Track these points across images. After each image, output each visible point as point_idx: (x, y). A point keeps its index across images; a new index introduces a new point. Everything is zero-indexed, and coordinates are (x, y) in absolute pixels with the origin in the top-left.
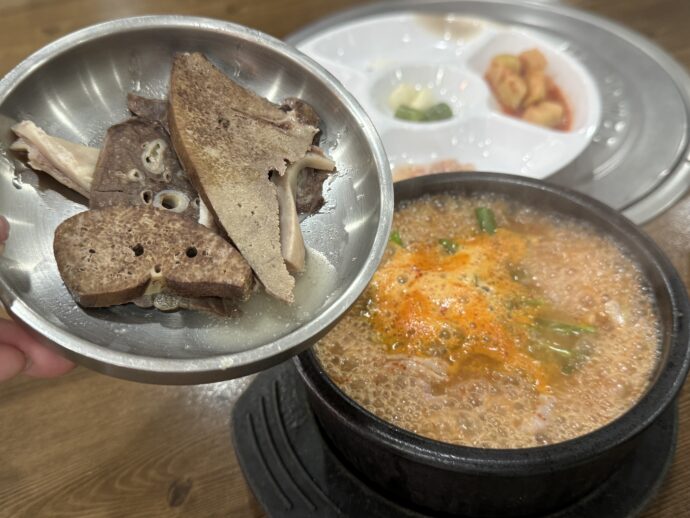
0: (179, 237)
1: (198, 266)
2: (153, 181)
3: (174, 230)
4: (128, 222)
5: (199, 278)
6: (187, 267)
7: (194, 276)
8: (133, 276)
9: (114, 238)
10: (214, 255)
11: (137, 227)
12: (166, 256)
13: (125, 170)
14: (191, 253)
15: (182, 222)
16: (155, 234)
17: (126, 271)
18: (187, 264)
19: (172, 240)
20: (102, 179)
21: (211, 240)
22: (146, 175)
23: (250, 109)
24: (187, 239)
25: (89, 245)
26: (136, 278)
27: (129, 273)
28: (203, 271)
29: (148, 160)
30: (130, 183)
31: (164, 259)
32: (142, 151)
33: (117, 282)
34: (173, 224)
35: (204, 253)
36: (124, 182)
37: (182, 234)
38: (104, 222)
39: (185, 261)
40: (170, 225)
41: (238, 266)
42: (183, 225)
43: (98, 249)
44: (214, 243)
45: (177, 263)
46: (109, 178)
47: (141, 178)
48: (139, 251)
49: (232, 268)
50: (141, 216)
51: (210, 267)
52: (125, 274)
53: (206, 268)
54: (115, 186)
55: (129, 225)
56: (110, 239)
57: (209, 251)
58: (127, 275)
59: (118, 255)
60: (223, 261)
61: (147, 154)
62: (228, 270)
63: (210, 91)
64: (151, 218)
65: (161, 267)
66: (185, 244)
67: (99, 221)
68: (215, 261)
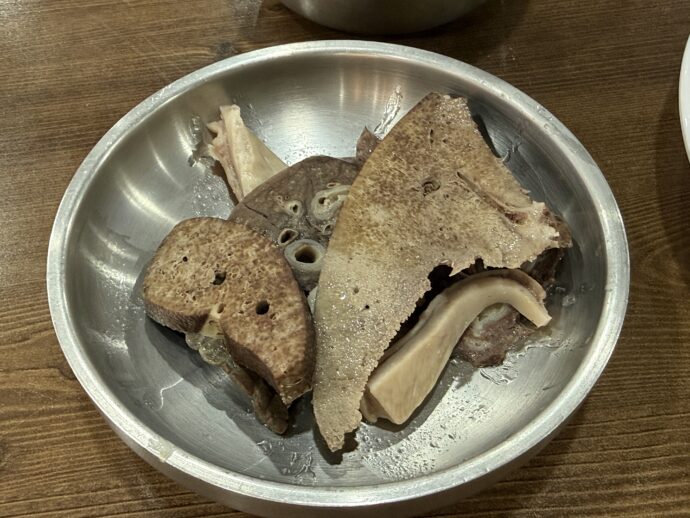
0: (264, 284)
1: (256, 327)
2: (308, 224)
3: (267, 274)
4: (235, 246)
5: (248, 341)
6: (246, 322)
7: (245, 336)
8: (196, 303)
9: (211, 255)
10: (280, 324)
11: (239, 254)
12: (238, 299)
13: (287, 198)
14: (263, 309)
15: (281, 270)
16: (247, 270)
17: (193, 294)
18: (248, 319)
19: (256, 285)
20: (258, 196)
21: (290, 305)
22: (306, 214)
23: (483, 181)
24: (269, 291)
25: (187, 252)
26: (197, 307)
27: (194, 298)
28: (257, 336)
29: (322, 201)
30: (283, 213)
31: (233, 301)
32: (325, 189)
33: (177, 302)
34: (271, 268)
35: (272, 316)
36: (277, 210)
37: (270, 283)
38: (217, 235)
39: (249, 315)
40: (267, 268)
41: (292, 350)
42: (278, 273)
43: (191, 259)
44: (290, 310)
45: (242, 312)
46: (266, 198)
47: (298, 213)
48: (220, 279)
49: (284, 350)
50: (251, 245)
51: (265, 334)
52: (190, 297)
53: (261, 334)
54: (265, 209)
55: (233, 249)
56: (208, 255)
57: (278, 317)
58: (191, 299)
59: (201, 274)
60: (283, 335)
61: (326, 194)
62: (279, 350)
63: (443, 145)
64: (257, 250)
65: (225, 309)
66: (264, 296)
67: (214, 233)
68: (275, 331)
